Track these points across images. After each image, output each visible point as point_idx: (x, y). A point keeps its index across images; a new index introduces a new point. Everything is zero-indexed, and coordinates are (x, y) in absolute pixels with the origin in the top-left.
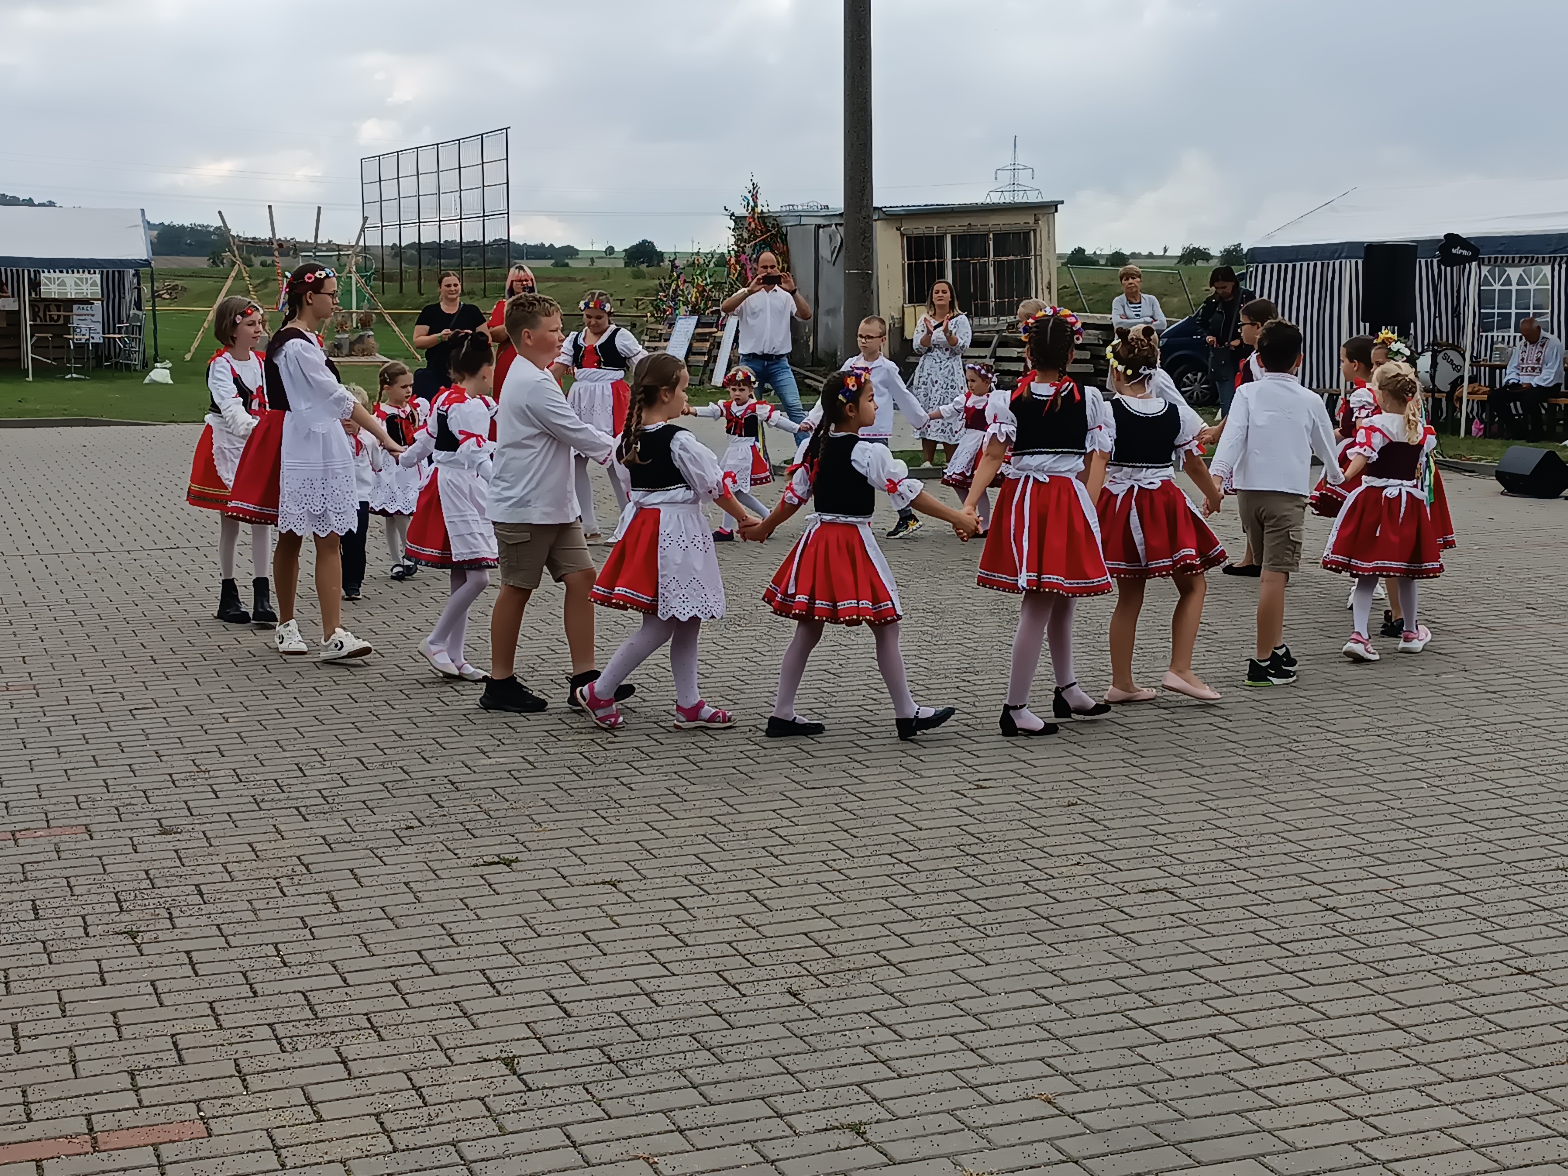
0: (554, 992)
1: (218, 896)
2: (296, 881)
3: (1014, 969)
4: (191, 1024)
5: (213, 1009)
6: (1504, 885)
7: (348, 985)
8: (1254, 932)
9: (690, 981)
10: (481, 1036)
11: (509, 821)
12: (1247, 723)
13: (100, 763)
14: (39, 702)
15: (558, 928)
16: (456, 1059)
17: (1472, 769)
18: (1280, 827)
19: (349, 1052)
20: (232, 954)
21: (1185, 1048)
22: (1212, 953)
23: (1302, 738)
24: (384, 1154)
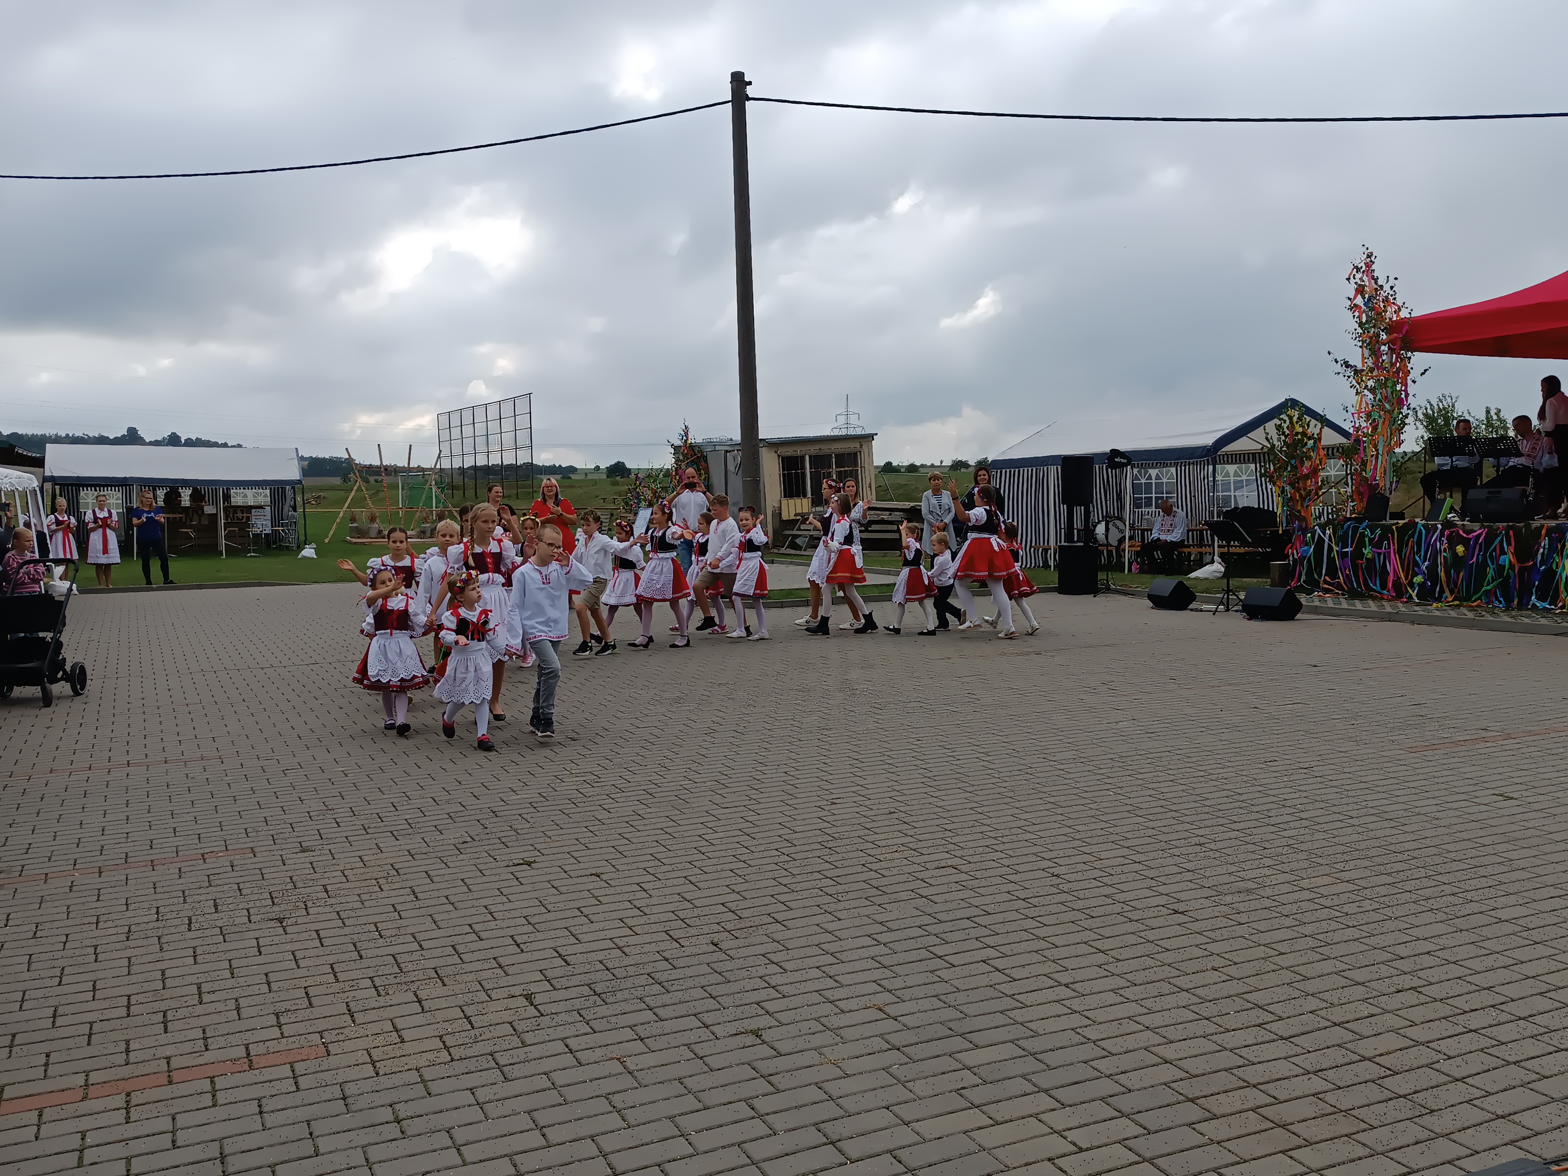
0: (559, 949)
1: (338, 892)
2: (390, 880)
3: (857, 922)
4: (318, 979)
5: (332, 969)
6: (1164, 856)
7: (423, 949)
8: (1008, 892)
9: (647, 938)
10: (511, 980)
11: (529, 836)
12: (1000, 757)
13: (263, 806)
14: (223, 767)
15: (561, 906)
16: (494, 996)
17: (1141, 782)
18: (1022, 823)
19: (422, 995)
20: (347, 931)
21: (966, 970)
22: (982, 907)
23: (1034, 766)
24: (445, 1064)
